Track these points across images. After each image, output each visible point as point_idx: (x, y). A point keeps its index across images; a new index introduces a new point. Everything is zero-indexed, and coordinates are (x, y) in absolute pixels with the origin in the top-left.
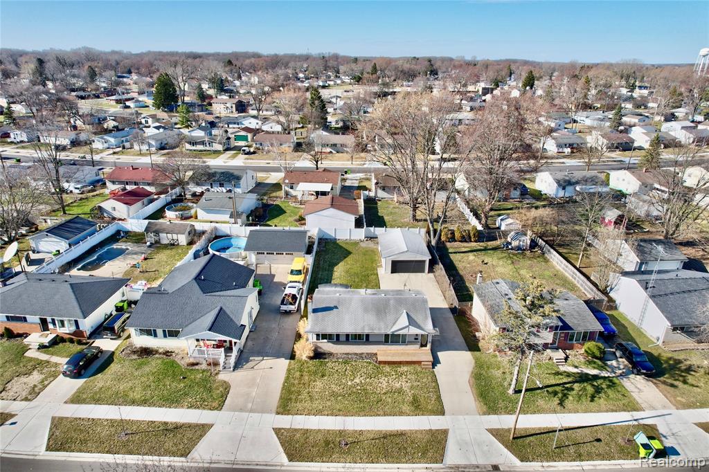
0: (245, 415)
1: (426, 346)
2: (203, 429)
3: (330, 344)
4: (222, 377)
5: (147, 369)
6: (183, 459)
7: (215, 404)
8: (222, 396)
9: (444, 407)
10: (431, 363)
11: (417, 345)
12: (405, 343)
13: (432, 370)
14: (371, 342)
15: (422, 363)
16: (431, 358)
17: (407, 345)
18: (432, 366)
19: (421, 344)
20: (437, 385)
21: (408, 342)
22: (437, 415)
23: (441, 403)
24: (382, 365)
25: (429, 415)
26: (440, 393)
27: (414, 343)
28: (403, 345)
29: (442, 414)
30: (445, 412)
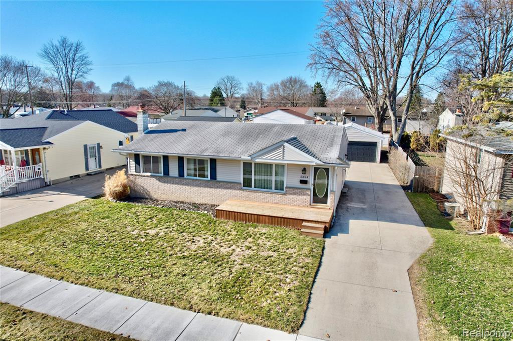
1: (324, 201)
3: (154, 181)
9: (305, 312)
10: (323, 226)
11: (305, 197)
12: (283, 190)
13: (320, 239)
14: (220, 182)
15: (304, 224)
16: (327, 218)
17: (285, 194)
18: (322, 232)
19: (315, 195)
20: (317, 265)
21: (287, 187)
22: (272, 327)
23: (306, 300)
24: (222, 220)
25: (247, 321)
26: (315, 278)
27: (299, 191)
28: (277, 193)
29: (289, 328)
30: (302, 323)
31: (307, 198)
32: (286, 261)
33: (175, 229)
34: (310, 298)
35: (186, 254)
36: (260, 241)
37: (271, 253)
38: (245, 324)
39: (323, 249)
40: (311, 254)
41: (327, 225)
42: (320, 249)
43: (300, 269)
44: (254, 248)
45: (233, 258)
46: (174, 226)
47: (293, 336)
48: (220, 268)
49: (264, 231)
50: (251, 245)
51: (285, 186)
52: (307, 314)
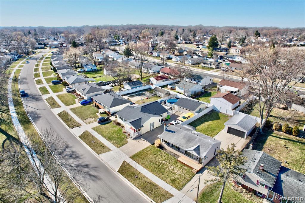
0: (122, 153)
1: (201, 164)
2: (109, 150)
4: (128, 140)
5: (114, 129)
6: (97, 155)
7: (118, 146)
8: (122, 145)
10: (197, 171)
13: (195, 174)
14: (180, 151)
15: (193, 169)
16: (199, 169)
17: (193, 159)
20: (190, 180)
22: (176, 189)
23: (183, 186)
24: (178, 162)
25: (174, 187)
26: (188, 183)
27: (196, 160)
31: (198, 162)
32: (185, 178)
33: (168, 162)
37: (183, 175)
40: (190, 177)
42: (193, 176)
44: (181, 172)
45: (176, 174)
47: (179, 191)
48: (173, 176)
49: (185, 168)
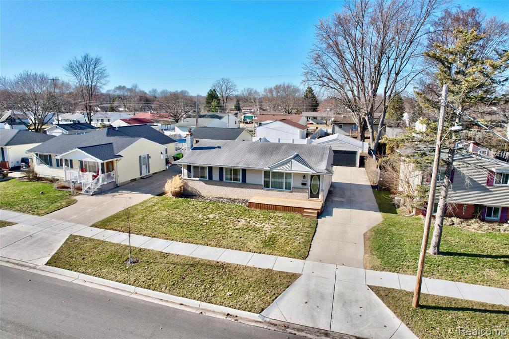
0: (60, 222)
1: (317, 196)
3: (202, 183)
8: (57, 208)
9: (309, 252)
10: (317, 211)
11: (305, 194)
12: (290, 189)
13: (315, 219)
14: (248, 184)
15: (305, 210)
16: (319, 207)
17: (292, 192)
18: (316, 215)
19: (311, 192)
20: (314, 231)
21: (293, 188)
22: (293, 258)
23: (308, 247)
24: (253, 209)
25: (280, 256)
26: (313, 238)
27: (301, 190)
28: (287, 191)
29: (301, 258)
30: (307, 256)
31: (306, 195)
32: (296, 230)
33: (224, 214)
34: (310, 246)
35: (237, 227)
36: (279, 220)
37: (286, 226)
38: (279, 257)
39: (317, 224)
40: (310, 227)
41: (319, 211)
42: (315, 224)
43: (304, 234)
44: (276, 224)
45: (265, 229)
46: (223, 212)
47: (303, 261)
48: (259, 234)
49: (280, 215)
50: (274, 222)
51: (292, 186)
52: (310, 253)
